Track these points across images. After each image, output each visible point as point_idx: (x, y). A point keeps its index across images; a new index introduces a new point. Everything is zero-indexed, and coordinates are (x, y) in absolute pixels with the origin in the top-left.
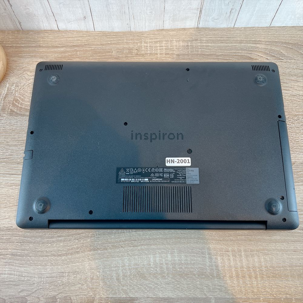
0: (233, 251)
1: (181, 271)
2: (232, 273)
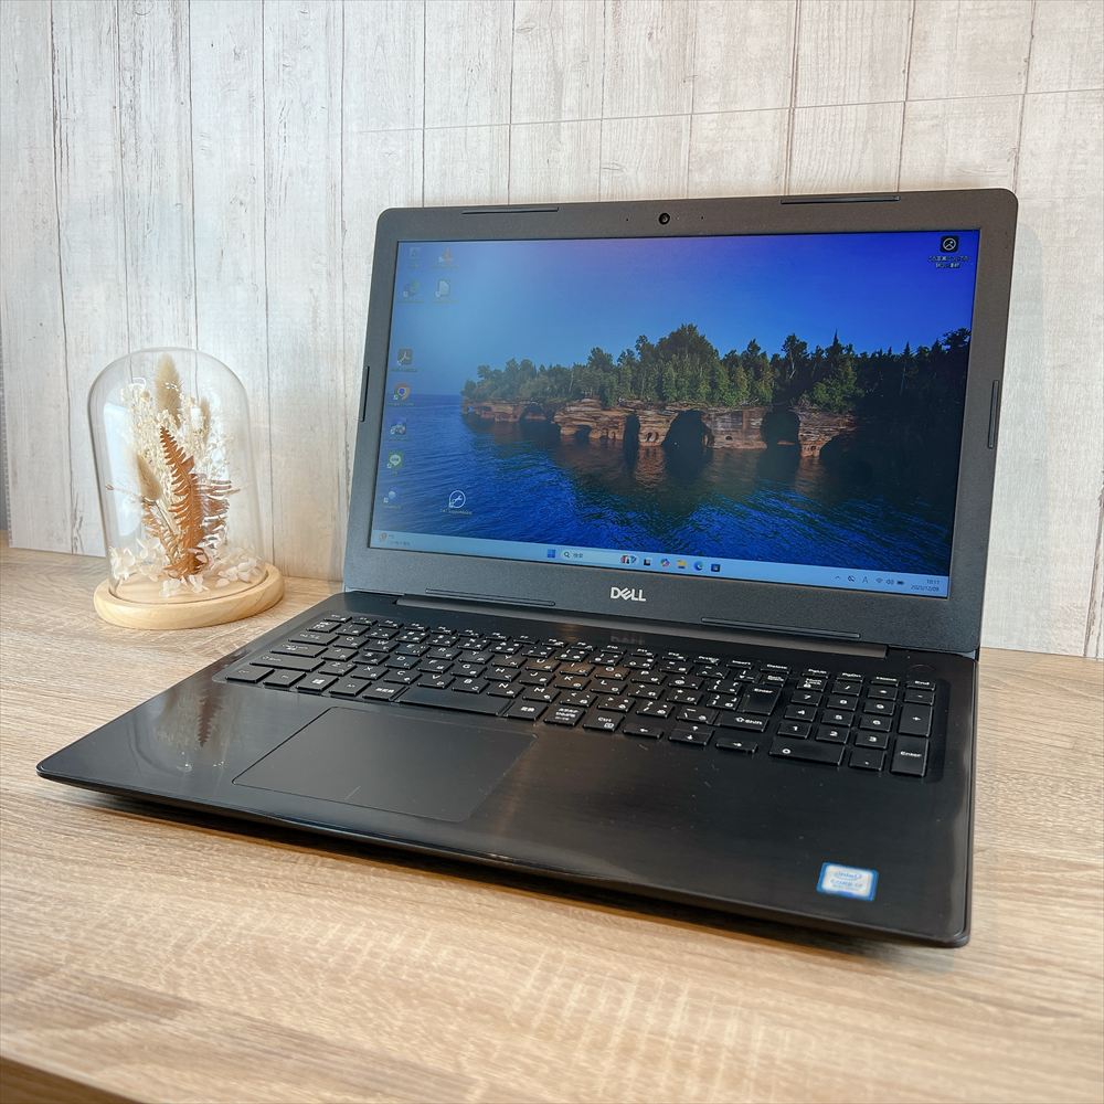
0: (647, 983)
2: (607, 1039)
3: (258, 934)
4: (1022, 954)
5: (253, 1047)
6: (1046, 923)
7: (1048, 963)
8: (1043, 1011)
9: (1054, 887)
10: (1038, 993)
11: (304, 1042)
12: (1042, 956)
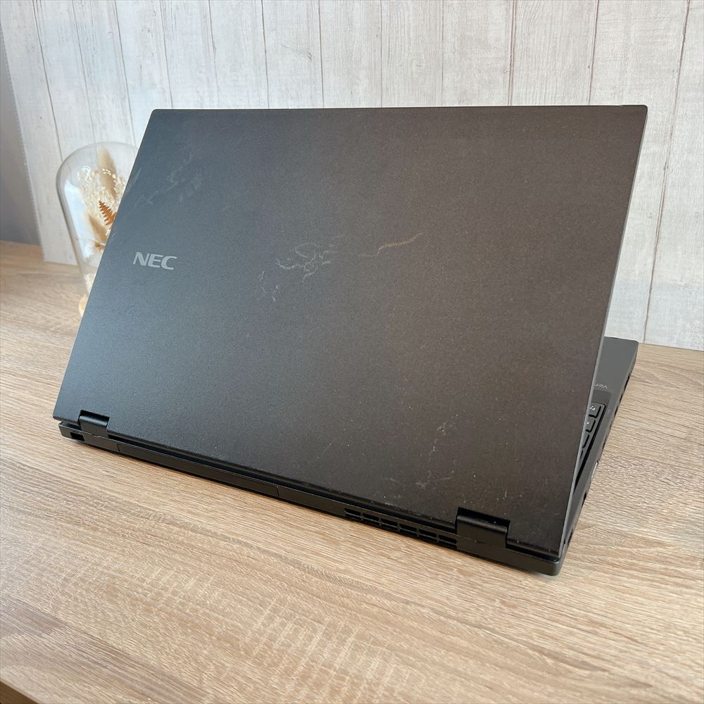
0: (332, 625)
1: (190, 616)
2: (295, 668)
3: (113, 573)
4: (586, 616)
5: (88, 659)
6: (612, 591)
7: (602, 625)
8: (583, 665)
9: (629, 561)
10: (586, 650)
11: (117, 656)
12: (599, 619)
